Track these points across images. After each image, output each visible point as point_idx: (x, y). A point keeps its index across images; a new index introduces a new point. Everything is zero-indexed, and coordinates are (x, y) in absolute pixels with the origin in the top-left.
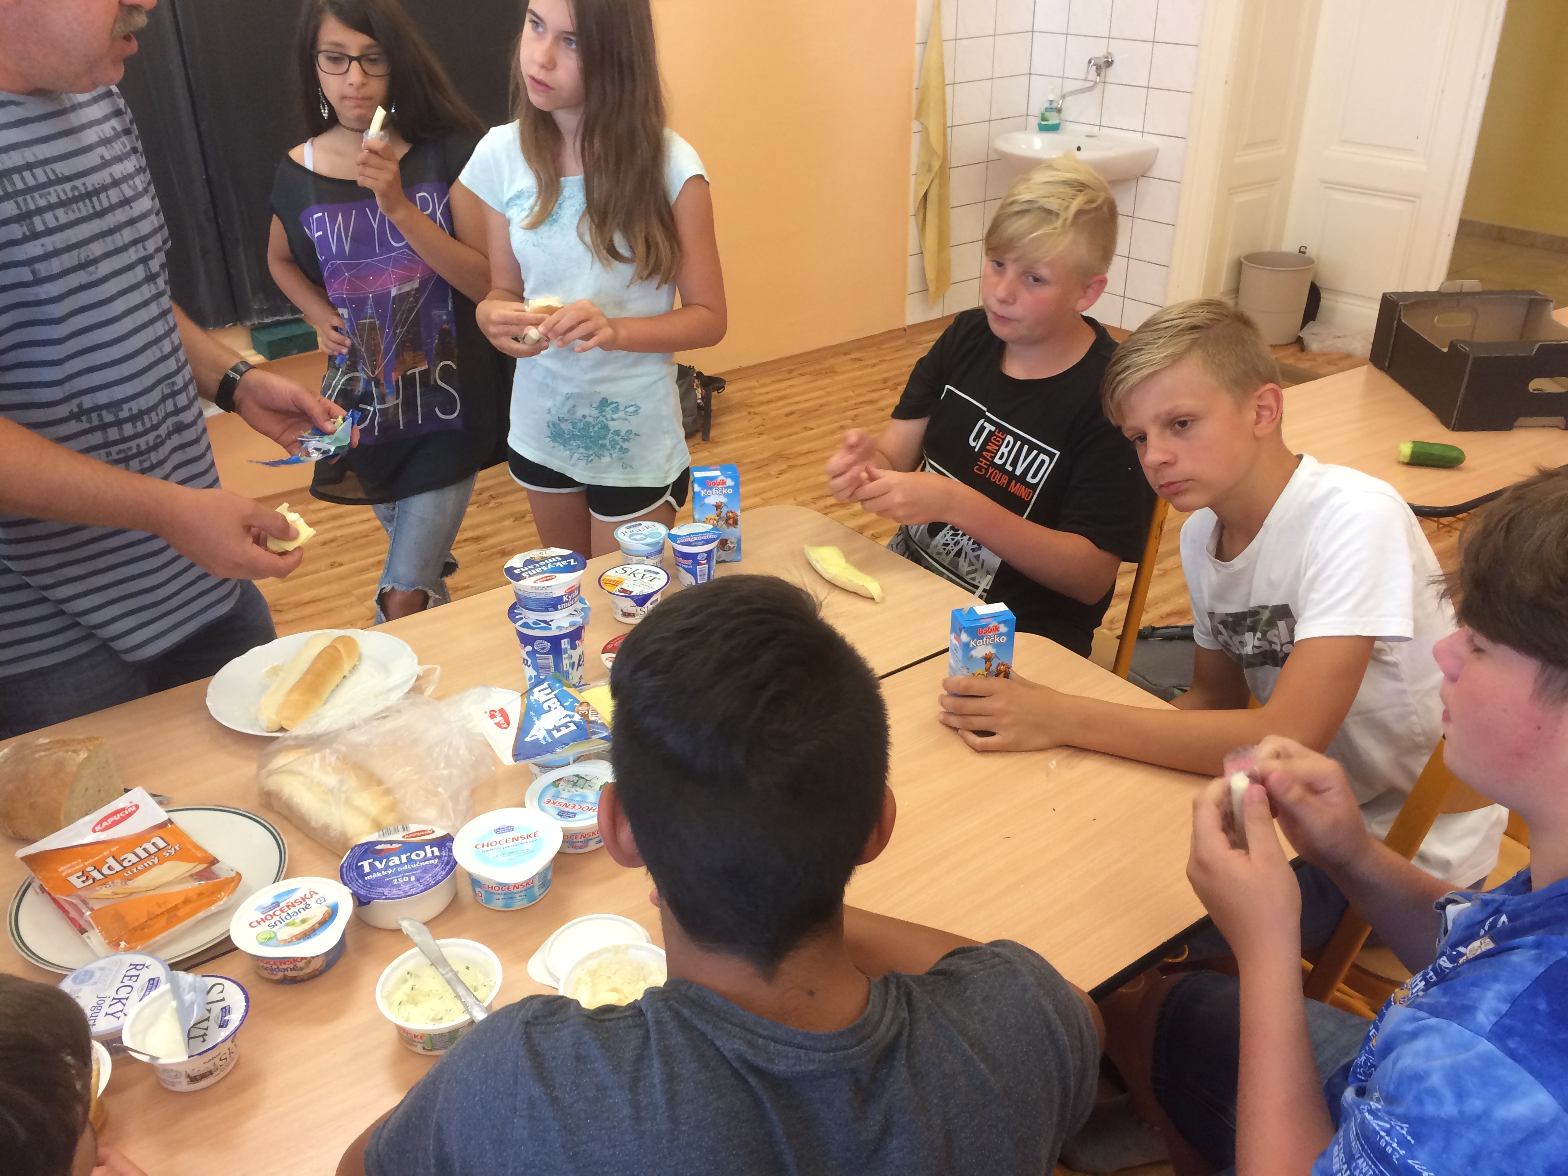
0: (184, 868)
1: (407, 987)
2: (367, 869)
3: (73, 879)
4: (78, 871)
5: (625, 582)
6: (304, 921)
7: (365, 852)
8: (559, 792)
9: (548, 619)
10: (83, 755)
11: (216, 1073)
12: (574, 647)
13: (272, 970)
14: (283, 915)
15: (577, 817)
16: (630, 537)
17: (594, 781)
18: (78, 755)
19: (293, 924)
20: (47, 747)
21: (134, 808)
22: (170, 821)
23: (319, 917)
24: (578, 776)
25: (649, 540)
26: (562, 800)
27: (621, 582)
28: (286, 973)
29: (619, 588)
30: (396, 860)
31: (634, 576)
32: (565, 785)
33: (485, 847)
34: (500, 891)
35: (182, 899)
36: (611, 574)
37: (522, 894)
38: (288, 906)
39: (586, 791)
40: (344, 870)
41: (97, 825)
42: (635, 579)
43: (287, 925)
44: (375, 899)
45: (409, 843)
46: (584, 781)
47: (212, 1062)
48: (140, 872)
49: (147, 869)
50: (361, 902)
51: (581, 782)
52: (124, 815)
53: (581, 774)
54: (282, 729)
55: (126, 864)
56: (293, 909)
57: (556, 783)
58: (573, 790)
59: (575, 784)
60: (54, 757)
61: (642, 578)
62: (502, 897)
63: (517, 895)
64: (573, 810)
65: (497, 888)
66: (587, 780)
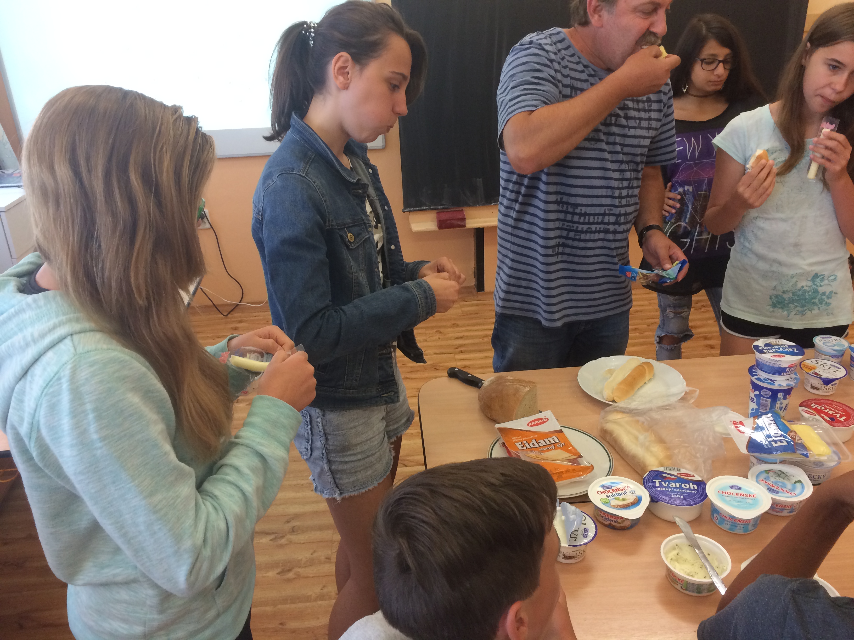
0: (567, 455)
1: (675, 552)
2: (657, 484)
3: (517, 444)
4: (519, 441)
5: (818, 369)
6: (624, 500)
7: (657, 475)
8: (768, 477)
9: (773, 379)
10: (527, 389)
11: (575, 559)
12: (785, 398)
13: (605, 518)
14: (614, 493)
15: (779, 494)
16: (823, 343)
17: (792, 477)
18: (525, 388)
19: (618, 499)
20: (511, 381)
21: (546, 420)
22: (561, 431)
23: (632, 500)
24: (781, 471)
25: (836, 348)
26: (770, 482)
27: (814, 368)
28: (611, 522)
29: (813, 371)
30: (674, 485)
31: (824, 366)
32: (772, 474)
33: (724, 494)
34: (729, 520)
35: (566, 470)
36: (808, 362)
37: (742, 526)
38: (616, 490)
39: (786, 481)
40: (645, 481)
41: (530, 423)
42: (824, 368)
43: (615, 499)
44: (661, 501)
45: (681, 478)
46: (785, 475)
47: (576, 552)
48: (546, 451)
49: (549, 450)
50: (653, 500)
51: (783, 475)
52: (542, 422)
53: (783, 471)
54: (614, 401)
55: (540, 444)
56: (618, 492)
57: (768, 471)
58: (778, 478)
59: (779, 476)
60: (515, 386)
61: (829, 369)
62: (730, 524)
63: (739, 526)
64: (777, 490)
65: (728, 518)
66: (787, 475)
